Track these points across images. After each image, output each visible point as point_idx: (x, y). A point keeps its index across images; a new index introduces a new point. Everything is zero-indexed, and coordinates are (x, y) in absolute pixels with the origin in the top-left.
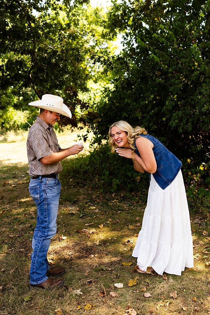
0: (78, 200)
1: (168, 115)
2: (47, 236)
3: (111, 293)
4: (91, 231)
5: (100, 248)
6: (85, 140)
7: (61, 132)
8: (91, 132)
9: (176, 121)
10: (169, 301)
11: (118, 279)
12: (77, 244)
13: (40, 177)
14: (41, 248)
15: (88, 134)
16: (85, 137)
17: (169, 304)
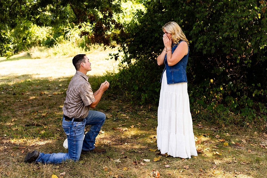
0: (111, 109)
1: (195, 38)
3: (141, 163)
5: (132, 140)
6: (116, 59)
7: (88, 50)
8: (122, 51)
9: (201, 44)
10: (182, 170)
11: (146, 157)
12: (113, 137)
15: (119, 53)
16: (117, 56)
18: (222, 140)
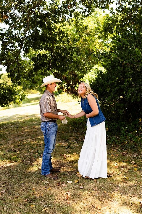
2: (48, 152)
3: (63, 184)
10: (91, 191)
13: (46, 122)
14: (45, 158)
18: (135, 166)
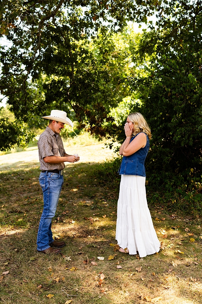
0: (95, 196)
1: (173, 130)
2: (48, 216)
3: (92, 262)
4: (95, 219)
5: (98, 232)
6: (111, 148)
8: (116, 141)
9: (178, 136)
10: (134, 273)
11: (103, 254)
12: (82, 227)
13: (47, 172)
14: (43, 225)
15: (114, 143)
16: (111, 145)
17: (133, 275)
18: (190, 234)
